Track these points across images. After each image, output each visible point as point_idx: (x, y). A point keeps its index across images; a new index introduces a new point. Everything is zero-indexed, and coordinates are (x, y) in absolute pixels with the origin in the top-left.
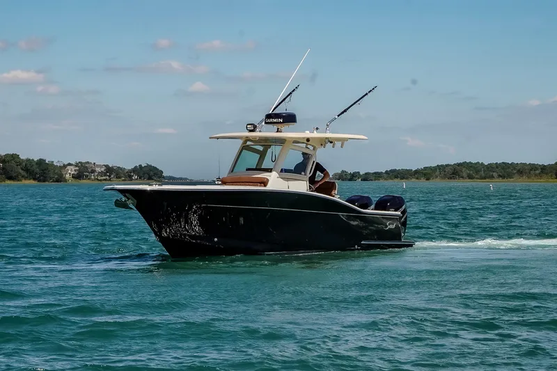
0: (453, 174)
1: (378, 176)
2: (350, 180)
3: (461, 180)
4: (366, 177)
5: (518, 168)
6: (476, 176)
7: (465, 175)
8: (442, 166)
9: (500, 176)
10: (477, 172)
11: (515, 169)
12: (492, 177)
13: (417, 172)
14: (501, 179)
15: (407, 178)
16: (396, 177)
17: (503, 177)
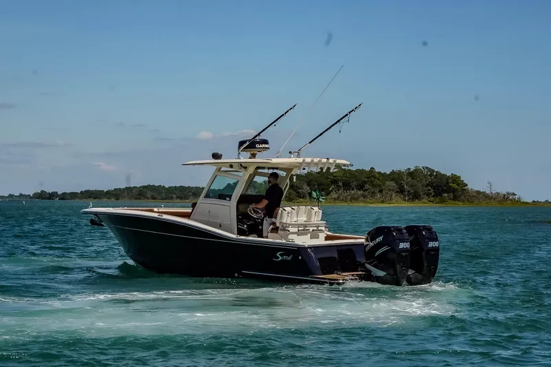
0: (139, 195)
1: (73, 196)
2: (49, 199)
3: (146, 200)
4: (64, 197)
5: (193, 191)
6: (159, 197)
7: (149, 196)
8: (130, 188)
9: (178, 197)
10: (160, 193)
11: (190, 192)
12: (172, 198)
13: (108, 192)
14: (179, 200)
15: (99, 198)
16: (90, 197)
17: (181, 198)
